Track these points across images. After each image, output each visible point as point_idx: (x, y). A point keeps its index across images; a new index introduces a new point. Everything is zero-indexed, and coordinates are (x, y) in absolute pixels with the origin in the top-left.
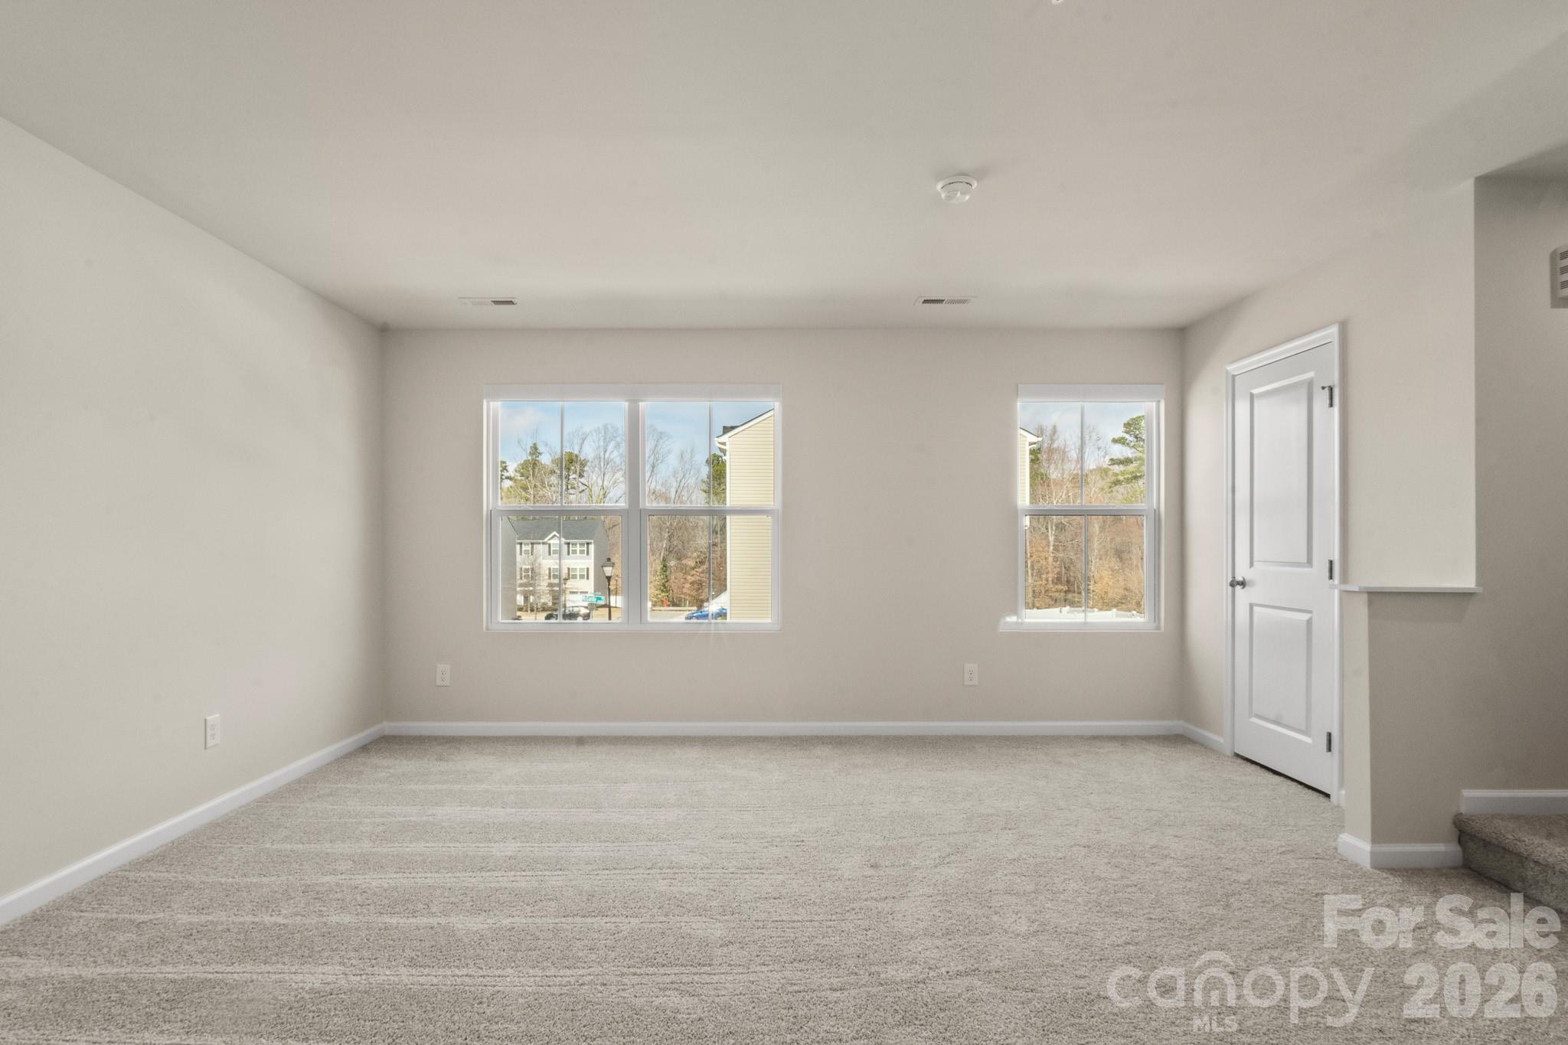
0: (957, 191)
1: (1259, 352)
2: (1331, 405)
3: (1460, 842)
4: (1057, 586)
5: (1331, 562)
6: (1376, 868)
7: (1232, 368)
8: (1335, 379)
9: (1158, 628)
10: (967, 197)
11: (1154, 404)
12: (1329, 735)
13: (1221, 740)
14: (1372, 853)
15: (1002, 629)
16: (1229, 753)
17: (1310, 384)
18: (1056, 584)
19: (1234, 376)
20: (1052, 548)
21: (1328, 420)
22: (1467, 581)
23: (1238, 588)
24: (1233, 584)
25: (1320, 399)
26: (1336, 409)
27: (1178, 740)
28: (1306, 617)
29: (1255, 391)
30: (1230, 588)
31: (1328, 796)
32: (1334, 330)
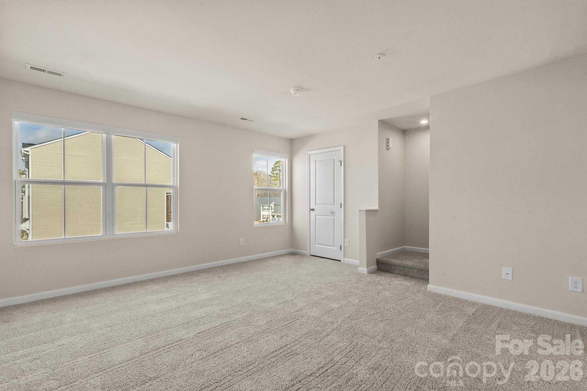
0: (297, 93)
1: (317, 150)
3: (377, 265)
5: (341, 204)
6: (369, 273)
7: (310, 153)
8: (342, 159)
9: (286, 223)
11: (284, 159)
12: (341, 246)
13: (306, 252)
14: (368, 270)
15: (254, 226)
16: (309, 255)
17: (334, 159)
19: (310, 155)
21: (340, 169)
22: (376, 207)
24: (310, 210)
25: (337, 163)
26: (342, 166)
27: (293, 254)
28: (333, 217)
29: (316, 159)
31: (340, 261)
32: (342, 147)
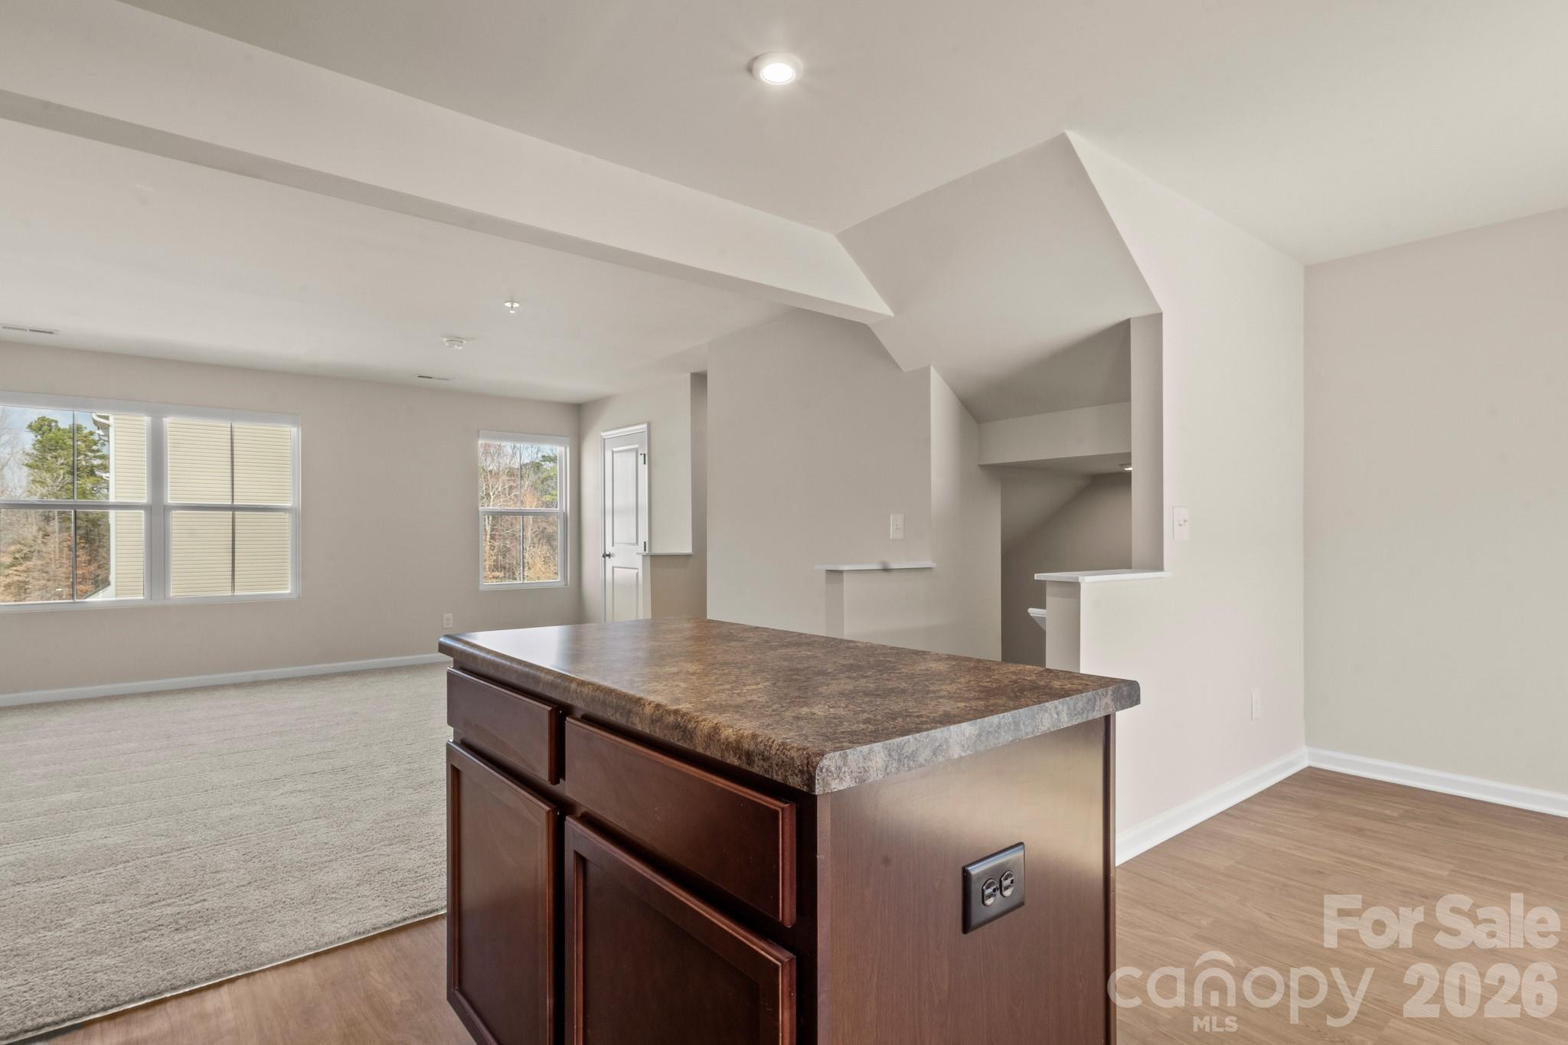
0: (455, 345)
1: (614, 429)
2: (645, 463)
4: (493, 573)
5: (645, 543)
7: (604, 434)
8: (646, 450)
9: (566, 585)
10: (460, 348)
11: (563, 448)
15: (481, 588)
17: (637, 451)
18: (493, 571)
19: (605, 439)
20: (488, 537)
21: (644, 469)
22: (688, 548)
23: (607, 558)
24: (605, 556)
25: (641, 458)
26: (646, 465)
28: (636, 571)
29: (615, 449)
30: (603, 559)
32: (645, 426)
